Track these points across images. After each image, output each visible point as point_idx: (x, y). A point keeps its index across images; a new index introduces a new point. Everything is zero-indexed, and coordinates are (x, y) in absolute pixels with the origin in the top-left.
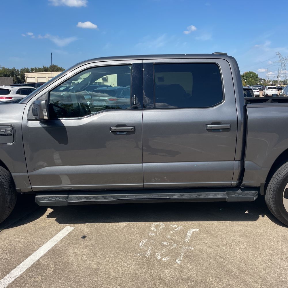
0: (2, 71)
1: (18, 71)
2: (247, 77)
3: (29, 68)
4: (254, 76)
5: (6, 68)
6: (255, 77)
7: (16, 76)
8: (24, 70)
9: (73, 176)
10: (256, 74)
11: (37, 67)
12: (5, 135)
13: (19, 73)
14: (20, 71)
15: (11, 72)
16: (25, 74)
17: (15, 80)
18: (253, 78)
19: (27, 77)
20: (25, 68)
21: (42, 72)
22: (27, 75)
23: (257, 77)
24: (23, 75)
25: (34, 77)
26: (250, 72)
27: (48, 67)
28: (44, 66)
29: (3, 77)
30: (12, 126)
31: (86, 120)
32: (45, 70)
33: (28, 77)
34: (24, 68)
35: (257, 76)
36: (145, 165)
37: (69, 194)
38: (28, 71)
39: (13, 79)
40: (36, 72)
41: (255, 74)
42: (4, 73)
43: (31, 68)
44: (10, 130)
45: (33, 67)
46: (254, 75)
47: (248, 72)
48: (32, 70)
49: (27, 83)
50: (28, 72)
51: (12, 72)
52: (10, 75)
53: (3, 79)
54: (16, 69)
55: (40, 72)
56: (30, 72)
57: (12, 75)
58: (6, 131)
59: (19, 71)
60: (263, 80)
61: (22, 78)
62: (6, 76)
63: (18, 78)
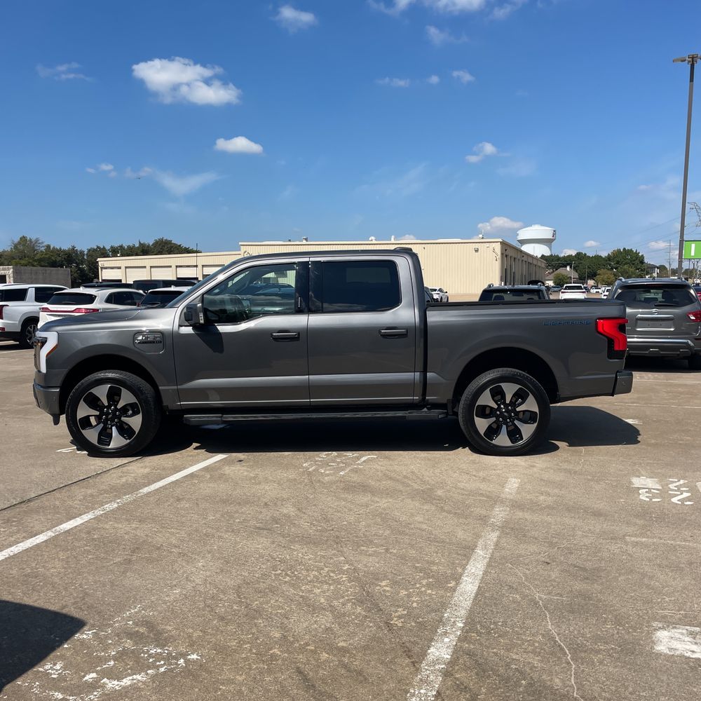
0: (46, 254)
1: (82, 252)
2: (618, 263)
3: (108, 247)
4: (634, 261)
5: (54, 248)
6: (637, 261)
7: (78, 264)
8: (94, 250)
9: (222, 391)
10: (640, 254)
11: (124, 245)
12: (154, 342)
13: (83, 258)
14: (86, 253)
15: (66, 257)
16: (99, 259)
17: (76, 275)
18: (633, 264)
19: (102, 268)
20: (98, 247)
21: (137, 255)
22: (102, 262)
23: (642, 262)
24: (93, 263)
25: (120, 268)
26: (624, 249)
27: (151, 244)
28: (142, 242)
29: (47, 268)
30: (161, 333)
31: (243, 326)
32: (144, 250)
33: (106, 268)
34: (95, 247)
35: (643, 260)
36: (311, 377)
37: (223, 414)
38: (104, 254)
39: (71, 271)
40: (122, 255)
41: (637, 254)
42: (49, 258)
43: (112, 247)
44: (159, 337)
45: (116, 245)
46: (634, 258)
47: (619, 251)
48: (115, 252)
49: (104, 281)
50: (105, 257)
51: (68, 256)
52: (65, 263)
53: (48, 272)
54: (78, 248)
55: (132, 255)
56: (108, 256)
57: (68, 264)
58: (155, 338)
59: (84, 255)
60: (658, 268)
61: (90, 269)
62: (54, 264)
63: (82, 270)
